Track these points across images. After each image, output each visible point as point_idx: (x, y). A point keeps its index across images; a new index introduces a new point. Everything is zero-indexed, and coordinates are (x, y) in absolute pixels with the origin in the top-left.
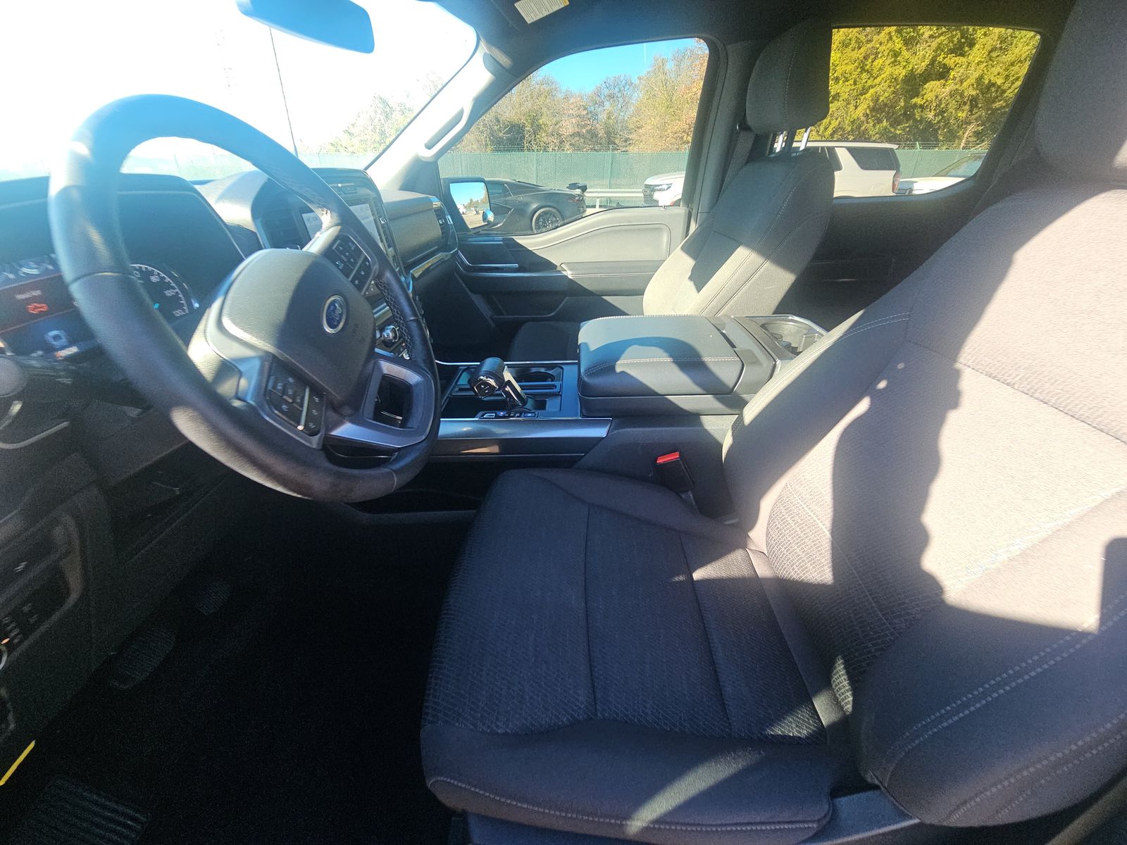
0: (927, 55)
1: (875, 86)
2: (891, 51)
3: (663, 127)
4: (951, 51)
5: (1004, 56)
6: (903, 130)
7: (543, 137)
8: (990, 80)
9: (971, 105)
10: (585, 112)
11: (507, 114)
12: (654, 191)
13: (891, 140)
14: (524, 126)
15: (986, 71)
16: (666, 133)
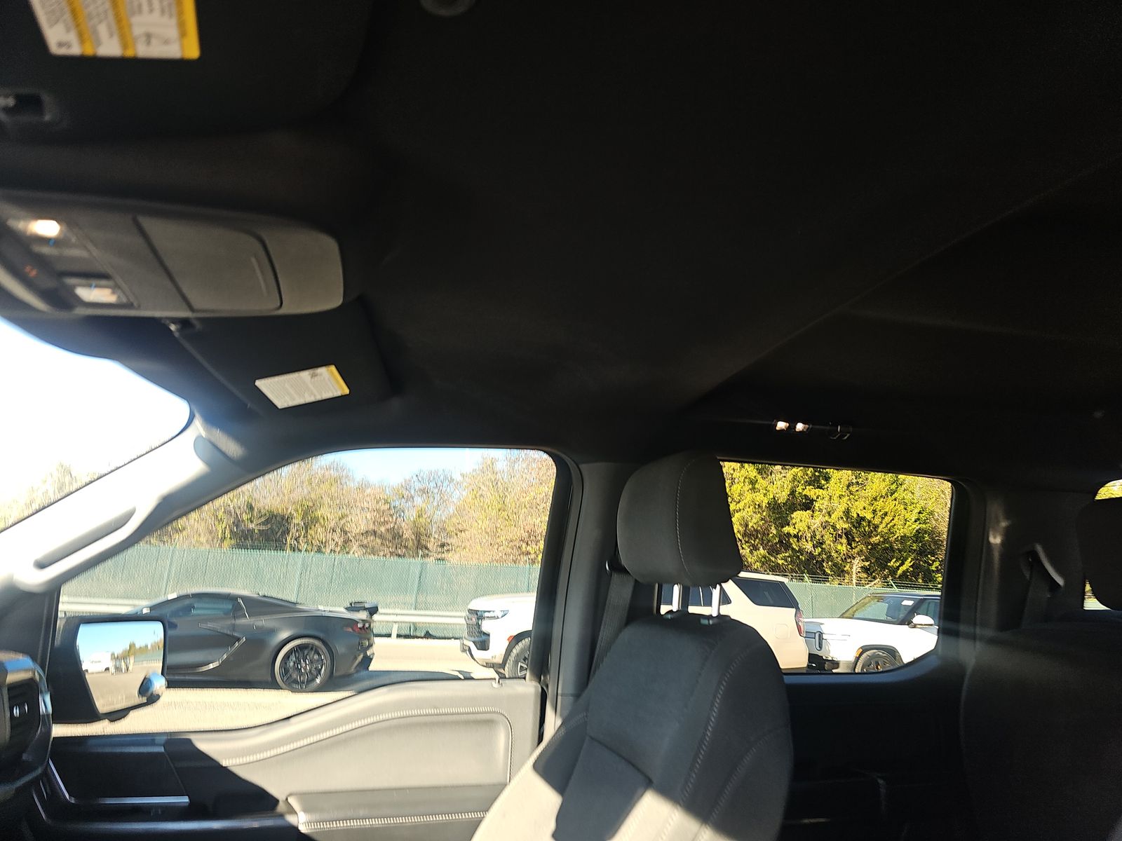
0: (785, 486)
1: (740, 510)
2: (746, 478)
3: (495, 533)
4: (809, 483)
5: (864, 491)
6: (785, 559)
7: (319, 533)
8: (858, 515)
9: (847, 538)
10: (387, 506)
11: (268, 501)
12: (481, 618)
13: (775, 569)
14: (291, 517)
15: (850, 505)
16: (498, 540)
